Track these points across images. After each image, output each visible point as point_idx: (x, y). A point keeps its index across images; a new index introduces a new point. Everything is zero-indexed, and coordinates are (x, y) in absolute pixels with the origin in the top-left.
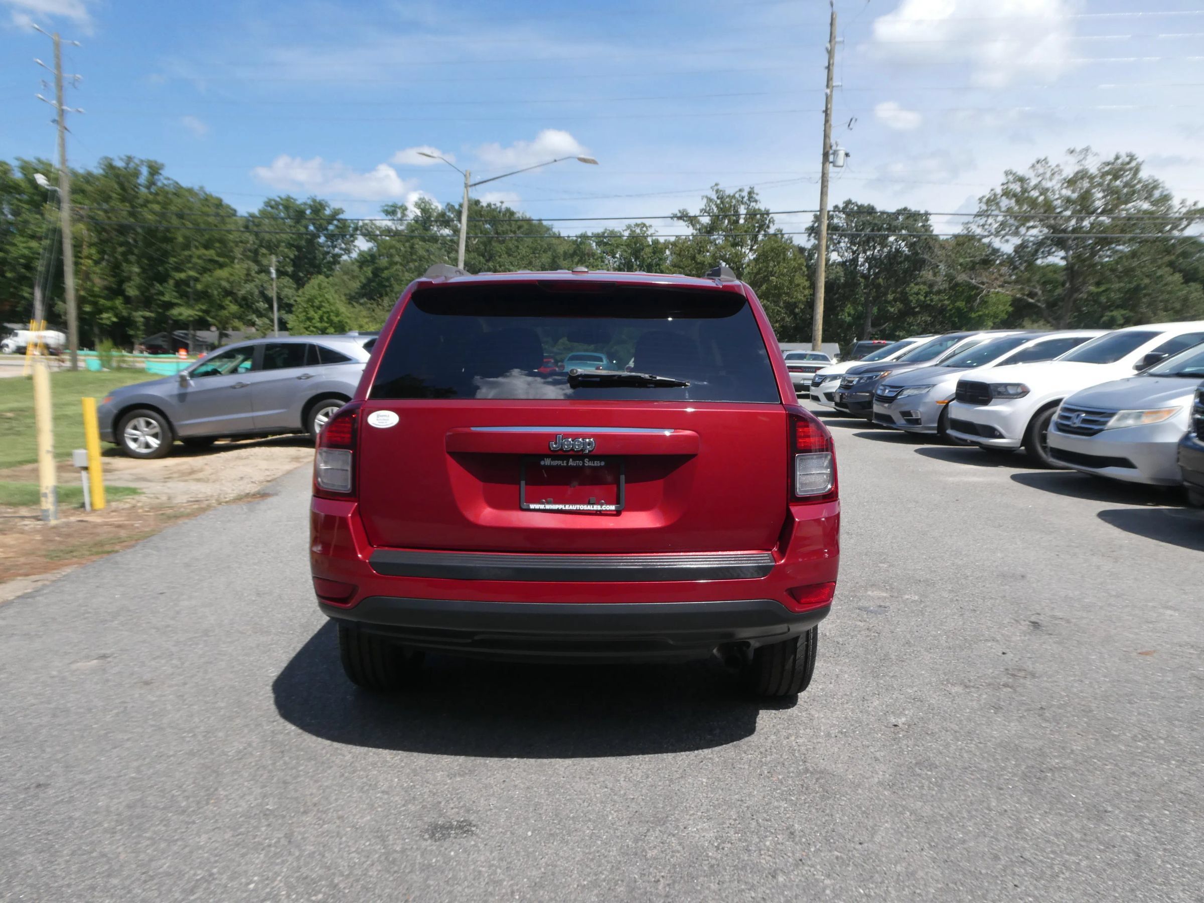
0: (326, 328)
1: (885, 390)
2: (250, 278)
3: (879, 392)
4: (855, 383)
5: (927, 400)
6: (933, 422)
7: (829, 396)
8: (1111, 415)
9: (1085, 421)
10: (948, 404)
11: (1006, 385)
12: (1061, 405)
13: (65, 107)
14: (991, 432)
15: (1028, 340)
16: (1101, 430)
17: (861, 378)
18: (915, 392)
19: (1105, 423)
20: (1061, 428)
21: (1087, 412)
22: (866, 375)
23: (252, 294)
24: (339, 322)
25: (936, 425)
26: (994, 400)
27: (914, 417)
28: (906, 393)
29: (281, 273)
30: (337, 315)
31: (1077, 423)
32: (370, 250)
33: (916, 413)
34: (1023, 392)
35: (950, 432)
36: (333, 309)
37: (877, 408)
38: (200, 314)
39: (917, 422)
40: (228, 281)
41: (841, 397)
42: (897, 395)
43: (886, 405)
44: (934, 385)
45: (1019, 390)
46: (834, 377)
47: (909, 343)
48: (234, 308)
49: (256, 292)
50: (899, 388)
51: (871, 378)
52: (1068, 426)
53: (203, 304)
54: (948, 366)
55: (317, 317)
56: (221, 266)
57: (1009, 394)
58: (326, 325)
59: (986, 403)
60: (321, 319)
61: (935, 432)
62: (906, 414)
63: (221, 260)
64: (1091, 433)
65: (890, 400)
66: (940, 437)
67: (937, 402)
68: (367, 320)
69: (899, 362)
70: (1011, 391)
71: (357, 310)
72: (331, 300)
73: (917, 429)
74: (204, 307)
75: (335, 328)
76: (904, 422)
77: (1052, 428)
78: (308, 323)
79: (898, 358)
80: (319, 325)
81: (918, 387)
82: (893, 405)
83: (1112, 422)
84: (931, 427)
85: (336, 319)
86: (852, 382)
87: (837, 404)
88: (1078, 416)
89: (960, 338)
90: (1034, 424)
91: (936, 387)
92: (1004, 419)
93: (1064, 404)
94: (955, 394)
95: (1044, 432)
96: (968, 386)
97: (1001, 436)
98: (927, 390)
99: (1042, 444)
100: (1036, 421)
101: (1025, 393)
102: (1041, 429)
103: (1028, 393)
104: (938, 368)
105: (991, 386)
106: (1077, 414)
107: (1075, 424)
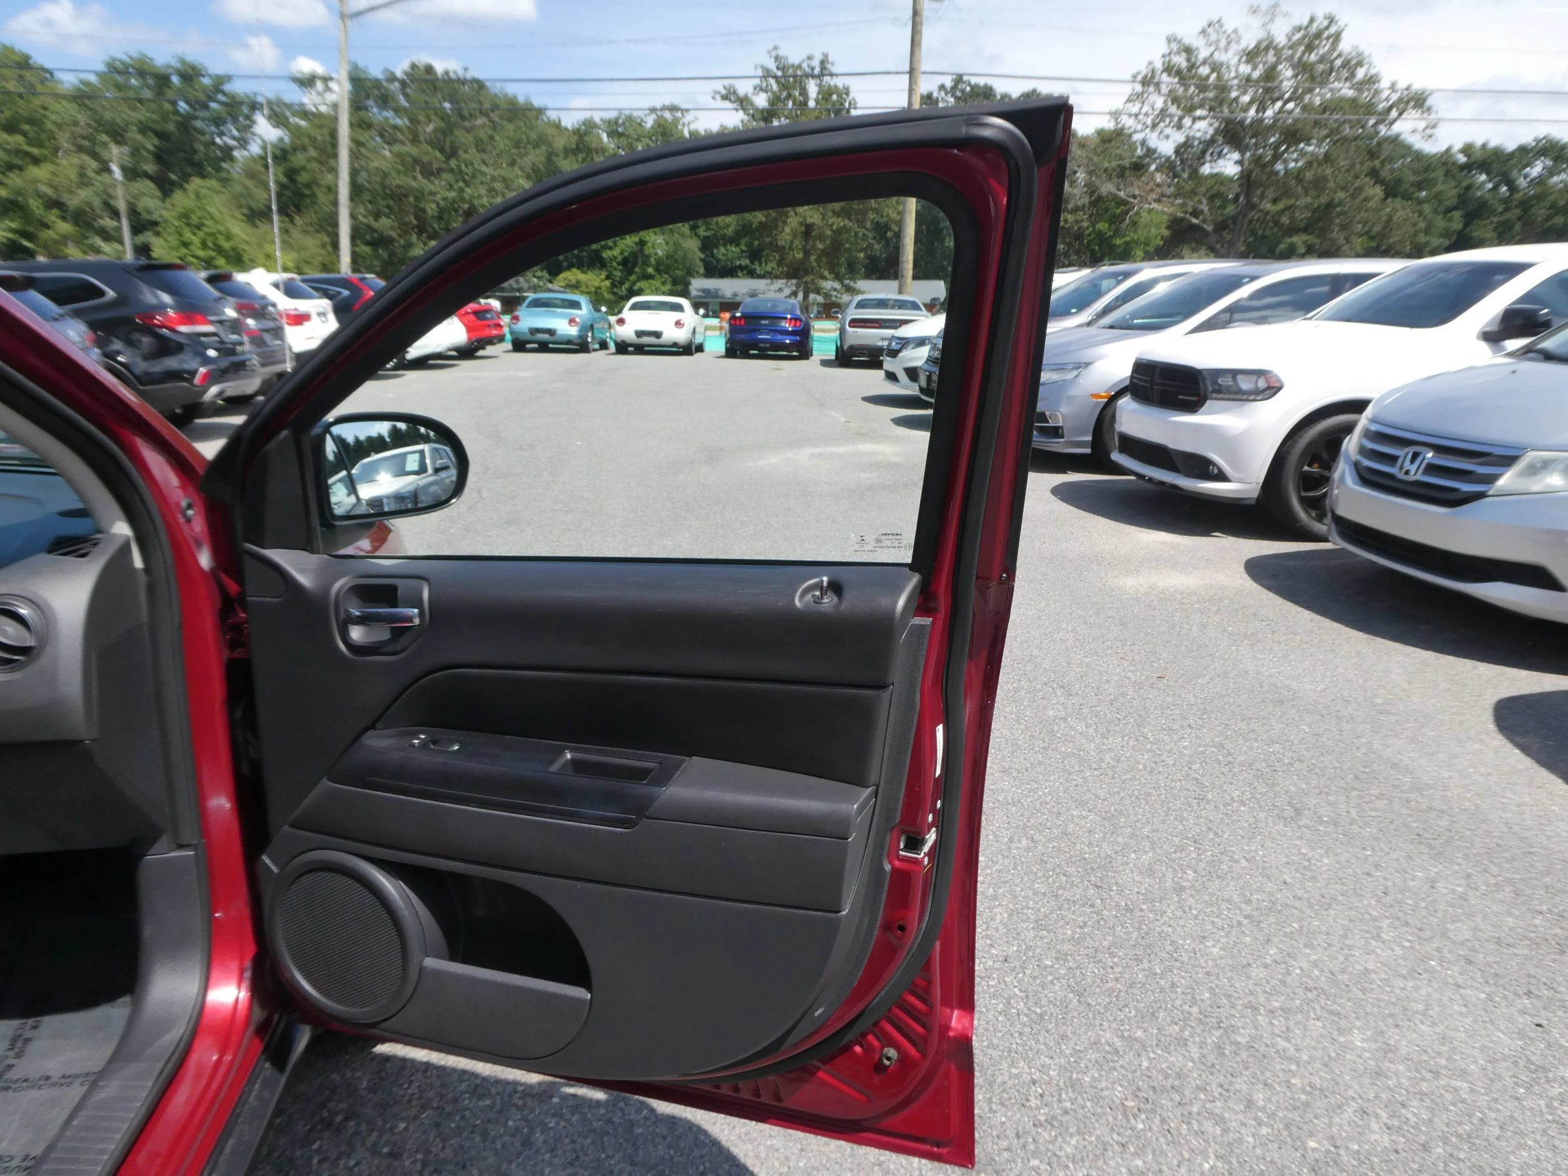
2: (85, 180)
5: (1075, 391)
6: (1083, 433)
7: (912, 373)
8: (1508, 461)
9: (1432, 469)
10: (1112, 400)
11: (1234, 373)
12: (1366, 417)
14: (1202, 467)
15: (1253, 278)
16: (1481, 495)
18: (1055, 376)
19: (1491, 479)
20: (1368, 478)
21: (1439, 449)
23: (89, 204)
25: (1089, 438)
26: (1208, 402)
27: (1051, 424)
29: (132, 173)
30: (229, 237)
31: (1414, 472)
32: (281, 140)
33: (1057, 417)
34: (1268, 388)
35: (1116, 456)
36: (222, 228)
38: (10, 235)
39: (1056, 432)
40: (51, 186)
41: (929, 378)
44: (1087, 364)
45: (1262, 384)
46: (921, 342)
48: (65, 227)
49: (97, 202)
52: (1391, 476)
53: (12, 220)
54: (1111, 327)
55: (196, 240)
56: (36, 161)
57: (1240, 392)
58: (212, 253)
59: (1192, 407)
60: (204, 245)
61: (1088, 451)
63: (35, 151)
64: (1453, 500)
66: (1096, 460)
67: (1093, 396)
70: (1245, 384)
71: (262, 230)
72: (218, 216)
73: (1057, 446)
74: (13, 225)
77: (1343, 472)
78: (184, 251)
80: (201, 253)
81: (1060, 368)
83: (1507, 480)
84: (1079, 442)
85: (226, 245)
87: (921, 390)
88: (1415, 456)
89: (1127, 275)
90: (1288, 452)
91: (1092, 367)
92: (1230, 443)
93: (1373, 420)
94: (1127, 383)
95: (1306, 468)
96: (1157, 372)
97: (1222, 477)
98: (1075, 373)
99: (1303, 494)
100: (1292, 446)
101: (1272, 389)
102: (1301, 463)
103: (1279, 389)
104: (1092, 330)
105: (1204, 373)
106: (1411, 450)
107: (1407, 473)
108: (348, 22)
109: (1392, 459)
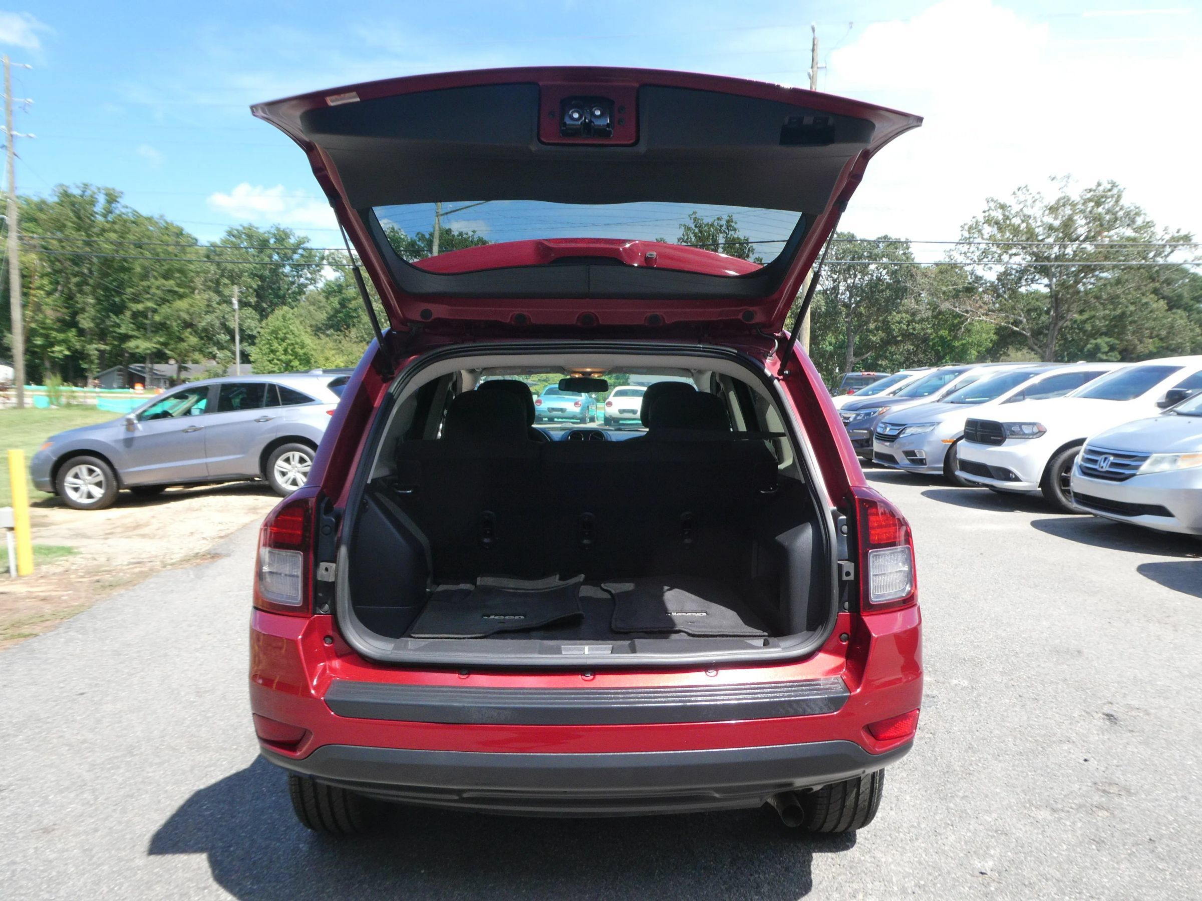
1: (886, 428)
2: (211, 309)
3: (879, 430)
4: (851, 419)
5: (932, 438)
6: (938, 462)
8: (1144, 459)
9: (1113, 465)
10: (955, 443)
11: (1020, 425)
12: (1085, 446)
13: (14, 133)
14: (1006, 474)
15: (1037, 374)
16: (1134, 475)
17: (858, 415)
18: (919, 430)
19: (1137, 468)
20: (1086, 472)
21: (1116, 455)
22: (863, 412)
23: (212, 326)
24: (305, 354)
25: (942, 465)
26: (1007, 440)
27: (918, 457)
28: (909, 431)
29: (243, 304)
30: (303, 347)
31: (1105, 467)
32: (337, 279)
33: (920, 453)
34: (1039, 432)
35: (958, 473)
36: (299, 341)
37: (878, 447)
38: (158, 346)
39: (922, 462)
40: (188, 313)
42: (899, 433)
43: (888, 444)
44: (939, 423)
45: (1035, 430)
47: (905, 377)
48: (193, 340)
49: (217, 323)
50: (902, 426)
51: (869, 414)
52: (1095, 470)
53: (161, 336)
54: (952, 402)
55: (281, 349)
56: (181, 297)
57: (1024, 434)
58: (290, 357)
59: (999, 443)
60: (286, 351)
61: (942, 473)
62: (909, 454)
63: (181, 290)
64: (1121, 478)
65: (892, 439)
66: (947, 478)
67: (943, 441)
68: (334, 352)
69: (896, 397)
70: (1027, 430)
71: (323, 341)
72: (296, 332)
73: (923, 470)
74: (162, 340)
75: (299, 360)
76: (908, 462)
77: (1075, 472)
78: (272, 356)
79: (894, 393)
80: (283, 357)
81: (922, 425)
82: (896, 444)
83: (1145, 467)
84: (936, 468)
85: (301, 352)
86: (848, 418)
88: (1106, 459)
89: (960, 372)
90: (1052, 466)
91: (941, 425)
92: (1021, 462)
93: (1088, 445)
94: (963, 434)
95: (1063, 474)
96: (979, 425)
97: (1017, 479)
98: (932, 428)
99: (1063, 488)
100: (1055, 462)
101: (1041, 433)
102: (1060, 471)
103: (1045, 432)
104: (941, 405)
105: (1005, 426)
106: (1104, 456)
107: (1102, 467)
108: (441, 218)
109: (1095, 462)
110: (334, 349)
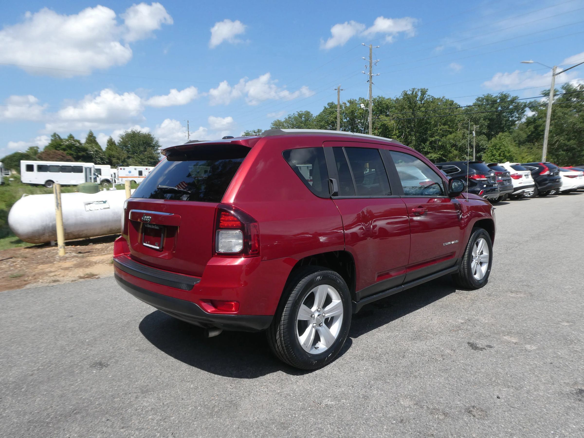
0: (502, 160)
13: (372, 75)
23: (465, 145)
24: (510, 156)
30: (509, 152)
32: (534, 115)
36: (507, 149)
38: (440, 156)
49: (467, 144)
55: (497, 154)
56: (451, 133)
58: (502, 157)
60: (500, 155)
63: (451, 130)
68: (527, 154)
71: (522, 149)
72: (506, 145)
74: (442, 153)
75: (507, 159)
78: (492, 157)
80: (498, 158)
85: (508, 155)
110: (527, 152)
